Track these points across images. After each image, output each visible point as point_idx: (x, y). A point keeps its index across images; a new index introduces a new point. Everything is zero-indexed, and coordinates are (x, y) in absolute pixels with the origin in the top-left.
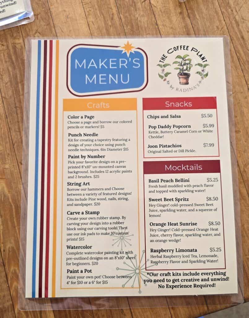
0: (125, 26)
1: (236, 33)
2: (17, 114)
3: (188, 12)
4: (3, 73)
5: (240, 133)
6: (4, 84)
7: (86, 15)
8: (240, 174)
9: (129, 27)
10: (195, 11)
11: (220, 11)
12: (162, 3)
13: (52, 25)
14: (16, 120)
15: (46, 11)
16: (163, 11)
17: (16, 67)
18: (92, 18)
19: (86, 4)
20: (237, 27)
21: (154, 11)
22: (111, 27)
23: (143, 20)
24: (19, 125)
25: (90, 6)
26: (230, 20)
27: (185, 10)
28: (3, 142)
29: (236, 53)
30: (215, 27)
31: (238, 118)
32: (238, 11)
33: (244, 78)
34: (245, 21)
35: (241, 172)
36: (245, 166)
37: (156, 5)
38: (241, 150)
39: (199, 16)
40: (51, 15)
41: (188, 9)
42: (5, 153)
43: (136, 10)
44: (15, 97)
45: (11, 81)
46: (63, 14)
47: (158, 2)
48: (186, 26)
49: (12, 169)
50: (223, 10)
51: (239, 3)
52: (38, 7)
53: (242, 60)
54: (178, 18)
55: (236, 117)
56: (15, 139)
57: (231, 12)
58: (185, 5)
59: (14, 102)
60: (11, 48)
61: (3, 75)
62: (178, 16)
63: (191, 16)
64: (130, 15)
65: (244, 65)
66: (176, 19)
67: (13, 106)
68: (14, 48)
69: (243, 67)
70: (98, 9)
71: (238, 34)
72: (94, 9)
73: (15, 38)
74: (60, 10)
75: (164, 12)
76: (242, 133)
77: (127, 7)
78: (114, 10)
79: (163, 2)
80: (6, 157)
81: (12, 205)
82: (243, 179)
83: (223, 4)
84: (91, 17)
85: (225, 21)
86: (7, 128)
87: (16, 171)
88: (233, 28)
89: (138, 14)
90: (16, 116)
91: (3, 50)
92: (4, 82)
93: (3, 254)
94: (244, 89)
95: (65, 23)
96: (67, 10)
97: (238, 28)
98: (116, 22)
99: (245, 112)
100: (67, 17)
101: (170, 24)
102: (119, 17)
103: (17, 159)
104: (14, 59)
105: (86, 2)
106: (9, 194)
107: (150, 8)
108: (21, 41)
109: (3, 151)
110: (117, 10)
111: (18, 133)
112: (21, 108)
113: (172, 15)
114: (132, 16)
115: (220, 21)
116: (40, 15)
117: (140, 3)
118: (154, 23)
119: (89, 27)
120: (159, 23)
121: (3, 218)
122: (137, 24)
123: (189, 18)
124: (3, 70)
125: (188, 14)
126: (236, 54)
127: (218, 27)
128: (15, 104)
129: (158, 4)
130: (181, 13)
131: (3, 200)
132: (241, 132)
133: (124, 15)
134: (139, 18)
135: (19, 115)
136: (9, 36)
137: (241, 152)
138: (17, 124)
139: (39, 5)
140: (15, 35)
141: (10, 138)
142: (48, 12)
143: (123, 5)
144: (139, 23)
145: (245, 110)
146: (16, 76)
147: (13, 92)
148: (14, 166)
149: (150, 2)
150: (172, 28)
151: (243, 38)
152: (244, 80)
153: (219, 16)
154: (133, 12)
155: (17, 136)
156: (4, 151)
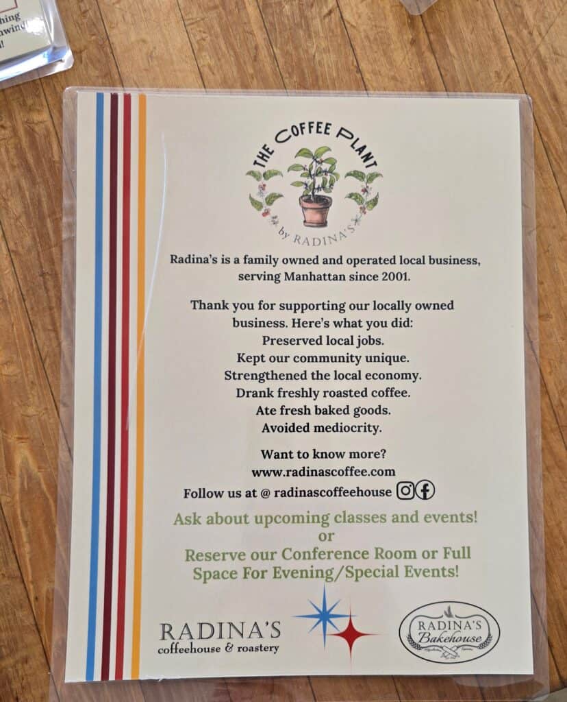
0: (286, 75)
1: (540, 86)
2: (47, 290)
3: (429, 39)
4: (7, 195)
5: (551, 320)
6: (12, 221)
7: (193, 50)
8: (552, 412)
9: (295, 79)
10: (447, 37)
11: (504, 36)
12: (370, 19)
13: (117, 77)
14: (45, 304)
15: (101, 43)
16: (372, 38)
17: (39, 180)
18: (208, 57)
19: (192, 24)
20: (542, 73)
21: (352, 37)
22: (253, 78)
23: (327, 61)
24: (52, 316)
25: (202, 29)
26: (525, 56)
27: (423, 35)
28: (18, 356)
29: (540, 135)
30: (493, 75)
31: (546, 285)
32: (544, 35)
33: (558, 193)
34: (559, 57)
35: (552, 407)
36: (562, 393)
37: (357, 23)
38: (553, 358)
39: (457, 49)
40: (112, 53)
41: (429, 30)
42: (26, 379)
43: (310, 36)
44: (40, 250)
45: (27, 214)
46: (140, 50)
47: (360, 17)
48: (426, 74)
49: (43, 418)
50: (511, 33)
51: (547, 15)
52: (80, 32)
53: (554, 151)
54: (407, 53)
55: (541, 283)
56: (46, 349)
57: (529, 36)
58: (423, 21)
59: (37, 262)
60: (21, 132)
61: (8, 200)
62: (408, 49)
63: (437, 47)
64: (296, 48)
65: (558, 164)
66: (402, 57)
67: (37, 272)
68: (31, 133)
69: (556, 168)
70: (221, 36)
71: (545, 89)
72: (211, 35)
73: (30, 110)
74: (133, 38)
75: (376, 39)
76: (554, 319)
77: (290, 29)
78: (260, 37)
79: (372, 16)
80: (28, 388)
81: (49, 496)
82: (558, 423)
83: (510, 19)
84: (205, 56)
85: (514, 58)
86: (26, 324)
87: (51, 421)
88: (534, 77)
89: (315, 46)
90: (46, 295)
91: (5, 139)
92: (12, 215)
93: (35, 604)
94: (558, 219)
95: (146, 70)
96: (148, 39)
97: (546, 77)
98: (264, 65)
99: (561, 272)
100: (150, 56)
101: (390, 70)
102: (270, 56)
103: (52, 394)
104: (31, 161)
105: (192, 19)
106: (39, 474)
107: (342, 31)
108: (45, 116)
109: (19, 376)
110: (266, 35)
111: (52, 335)
112: (55, 276)
113: (392, 46)
114: (301, 50)
115: (504, 59)
116: (86, 51)
117: (318, 20)
118: (352, 67)
119: (202, 79)
120: (363, 66)
121: (29, 527)
122: (314, 71)
123: (433, 52)
124: (8, 188)
125: (430, 43)
126: (541, 138)
127: (498, 74)
128: (41, 267)
129: (359, 21)
130: (414, 42)
131: (26, 487)
132: (552, 318)
133: (282, 50)
134: (316, 57)
135: (52, 293)
136: (15, 106)
137: (552, 362)
138: (47, 313)
139: (82, 27)
140: (30, 102)
141: (35, 346)
142: (105, 44)
143: (279, 24)
144: (318, 67)
145: (562, 267)
146: (40, 201)
147: (34, 238)
148: (46, 409)
149: (342, 17)
150: (394, 78)
151: (555, 98)
152: (560, 198)
153: (501, 47)
154: (303, 41)
155: (50, 340)
156: (22, 377)
